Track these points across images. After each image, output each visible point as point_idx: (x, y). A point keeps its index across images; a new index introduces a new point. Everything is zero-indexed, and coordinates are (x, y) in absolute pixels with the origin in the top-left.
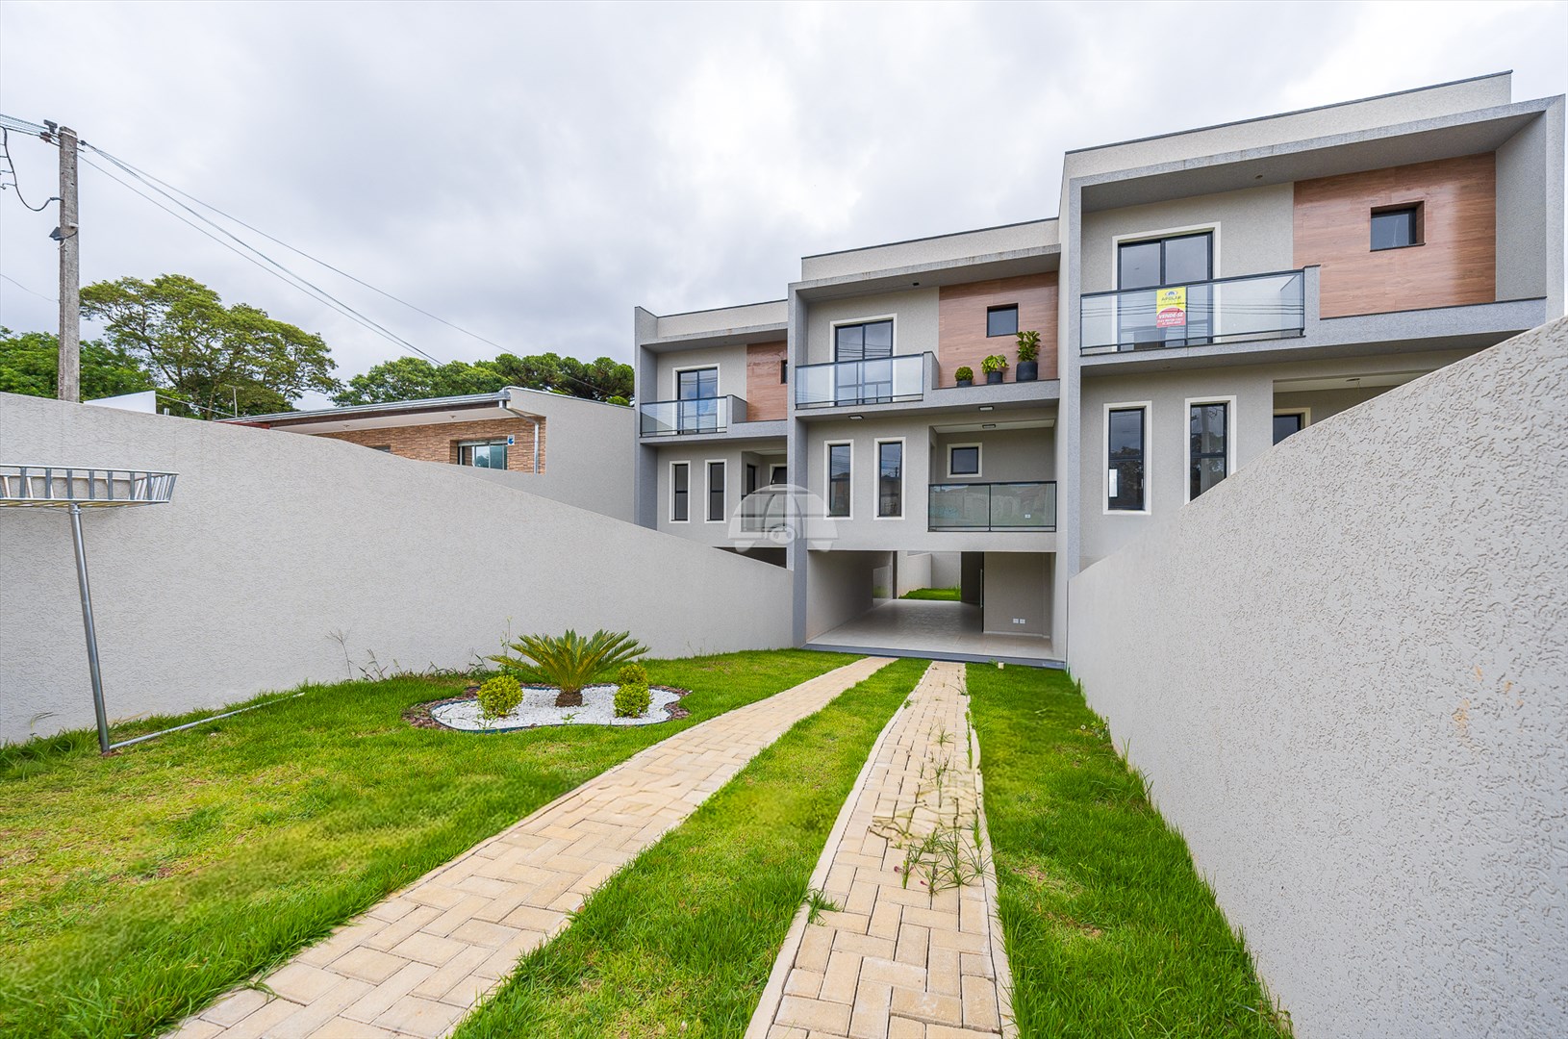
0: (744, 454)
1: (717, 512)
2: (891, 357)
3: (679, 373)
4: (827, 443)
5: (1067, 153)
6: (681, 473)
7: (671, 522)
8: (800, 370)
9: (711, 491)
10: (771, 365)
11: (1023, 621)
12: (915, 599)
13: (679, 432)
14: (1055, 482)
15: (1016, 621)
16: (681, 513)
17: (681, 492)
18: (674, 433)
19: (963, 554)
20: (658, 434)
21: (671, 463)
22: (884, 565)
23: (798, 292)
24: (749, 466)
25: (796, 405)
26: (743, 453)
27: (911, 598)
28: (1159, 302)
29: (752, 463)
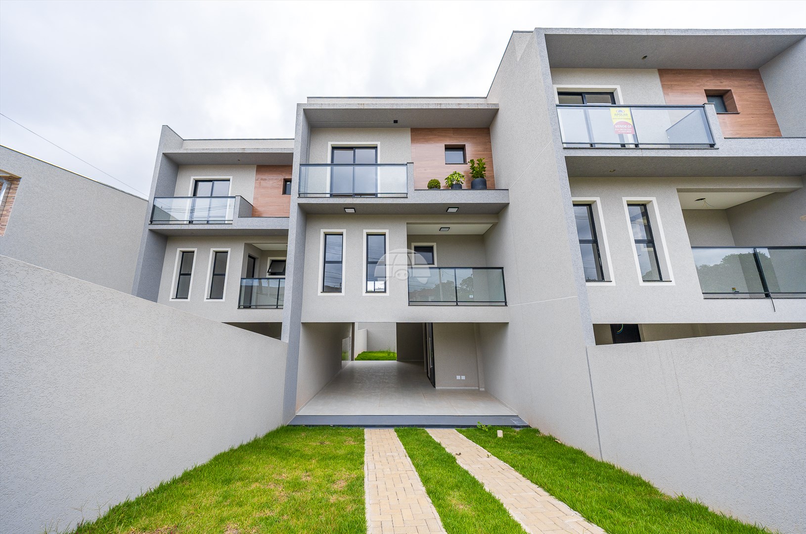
0: (248, 246)
1: (216, 292)
2: (376, 164)
3: (197, 182)
4: (323, 231)
5: (514, 32)
6: (187, 259)
7: (171, 300)
8: (303, 168)
9: (214, 275)
10: (275, 181)
11: (463, 378)
12: (365, 360)
13: (190, 222)
14: (502, 268)
15: (458, 377)
16: (182, 292)
17: (185, 274)
18: (185, 222)
19: (399, 325)
20: (171, 222)
21: (179, 250)
22: (345, 336)
23: (306, 111)
24: (250, 256)
25: (299, 194)
26: (245, 243)
27: (362, 359)
28: (613, 116)
29: (253, 254)
